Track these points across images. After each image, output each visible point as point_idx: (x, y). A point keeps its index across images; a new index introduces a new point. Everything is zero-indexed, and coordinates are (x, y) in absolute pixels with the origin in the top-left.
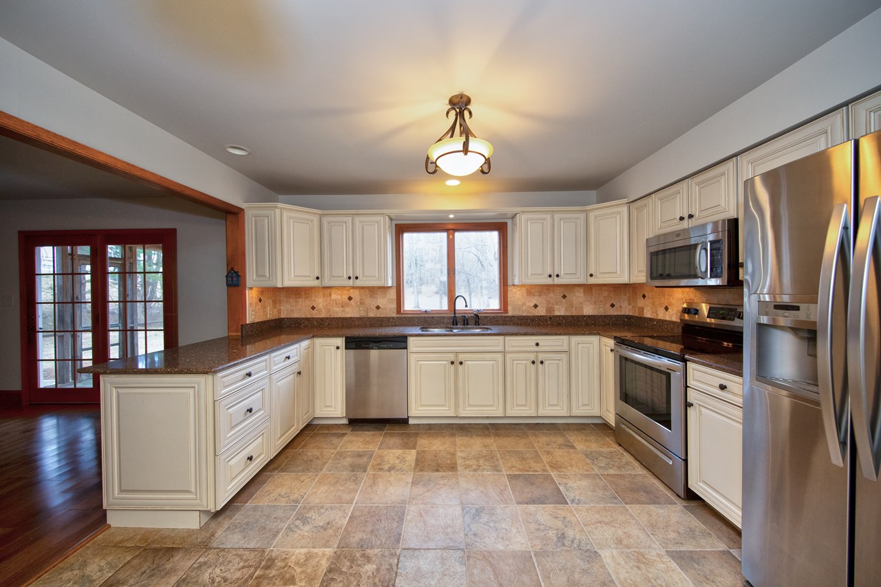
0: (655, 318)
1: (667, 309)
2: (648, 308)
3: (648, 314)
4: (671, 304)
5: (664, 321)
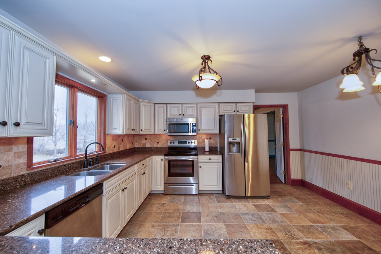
0: (152, 147)
1: (158, 143)
2: (148, 143)
3: (148, 145)
4: (160, 141)
5: (157, 148)
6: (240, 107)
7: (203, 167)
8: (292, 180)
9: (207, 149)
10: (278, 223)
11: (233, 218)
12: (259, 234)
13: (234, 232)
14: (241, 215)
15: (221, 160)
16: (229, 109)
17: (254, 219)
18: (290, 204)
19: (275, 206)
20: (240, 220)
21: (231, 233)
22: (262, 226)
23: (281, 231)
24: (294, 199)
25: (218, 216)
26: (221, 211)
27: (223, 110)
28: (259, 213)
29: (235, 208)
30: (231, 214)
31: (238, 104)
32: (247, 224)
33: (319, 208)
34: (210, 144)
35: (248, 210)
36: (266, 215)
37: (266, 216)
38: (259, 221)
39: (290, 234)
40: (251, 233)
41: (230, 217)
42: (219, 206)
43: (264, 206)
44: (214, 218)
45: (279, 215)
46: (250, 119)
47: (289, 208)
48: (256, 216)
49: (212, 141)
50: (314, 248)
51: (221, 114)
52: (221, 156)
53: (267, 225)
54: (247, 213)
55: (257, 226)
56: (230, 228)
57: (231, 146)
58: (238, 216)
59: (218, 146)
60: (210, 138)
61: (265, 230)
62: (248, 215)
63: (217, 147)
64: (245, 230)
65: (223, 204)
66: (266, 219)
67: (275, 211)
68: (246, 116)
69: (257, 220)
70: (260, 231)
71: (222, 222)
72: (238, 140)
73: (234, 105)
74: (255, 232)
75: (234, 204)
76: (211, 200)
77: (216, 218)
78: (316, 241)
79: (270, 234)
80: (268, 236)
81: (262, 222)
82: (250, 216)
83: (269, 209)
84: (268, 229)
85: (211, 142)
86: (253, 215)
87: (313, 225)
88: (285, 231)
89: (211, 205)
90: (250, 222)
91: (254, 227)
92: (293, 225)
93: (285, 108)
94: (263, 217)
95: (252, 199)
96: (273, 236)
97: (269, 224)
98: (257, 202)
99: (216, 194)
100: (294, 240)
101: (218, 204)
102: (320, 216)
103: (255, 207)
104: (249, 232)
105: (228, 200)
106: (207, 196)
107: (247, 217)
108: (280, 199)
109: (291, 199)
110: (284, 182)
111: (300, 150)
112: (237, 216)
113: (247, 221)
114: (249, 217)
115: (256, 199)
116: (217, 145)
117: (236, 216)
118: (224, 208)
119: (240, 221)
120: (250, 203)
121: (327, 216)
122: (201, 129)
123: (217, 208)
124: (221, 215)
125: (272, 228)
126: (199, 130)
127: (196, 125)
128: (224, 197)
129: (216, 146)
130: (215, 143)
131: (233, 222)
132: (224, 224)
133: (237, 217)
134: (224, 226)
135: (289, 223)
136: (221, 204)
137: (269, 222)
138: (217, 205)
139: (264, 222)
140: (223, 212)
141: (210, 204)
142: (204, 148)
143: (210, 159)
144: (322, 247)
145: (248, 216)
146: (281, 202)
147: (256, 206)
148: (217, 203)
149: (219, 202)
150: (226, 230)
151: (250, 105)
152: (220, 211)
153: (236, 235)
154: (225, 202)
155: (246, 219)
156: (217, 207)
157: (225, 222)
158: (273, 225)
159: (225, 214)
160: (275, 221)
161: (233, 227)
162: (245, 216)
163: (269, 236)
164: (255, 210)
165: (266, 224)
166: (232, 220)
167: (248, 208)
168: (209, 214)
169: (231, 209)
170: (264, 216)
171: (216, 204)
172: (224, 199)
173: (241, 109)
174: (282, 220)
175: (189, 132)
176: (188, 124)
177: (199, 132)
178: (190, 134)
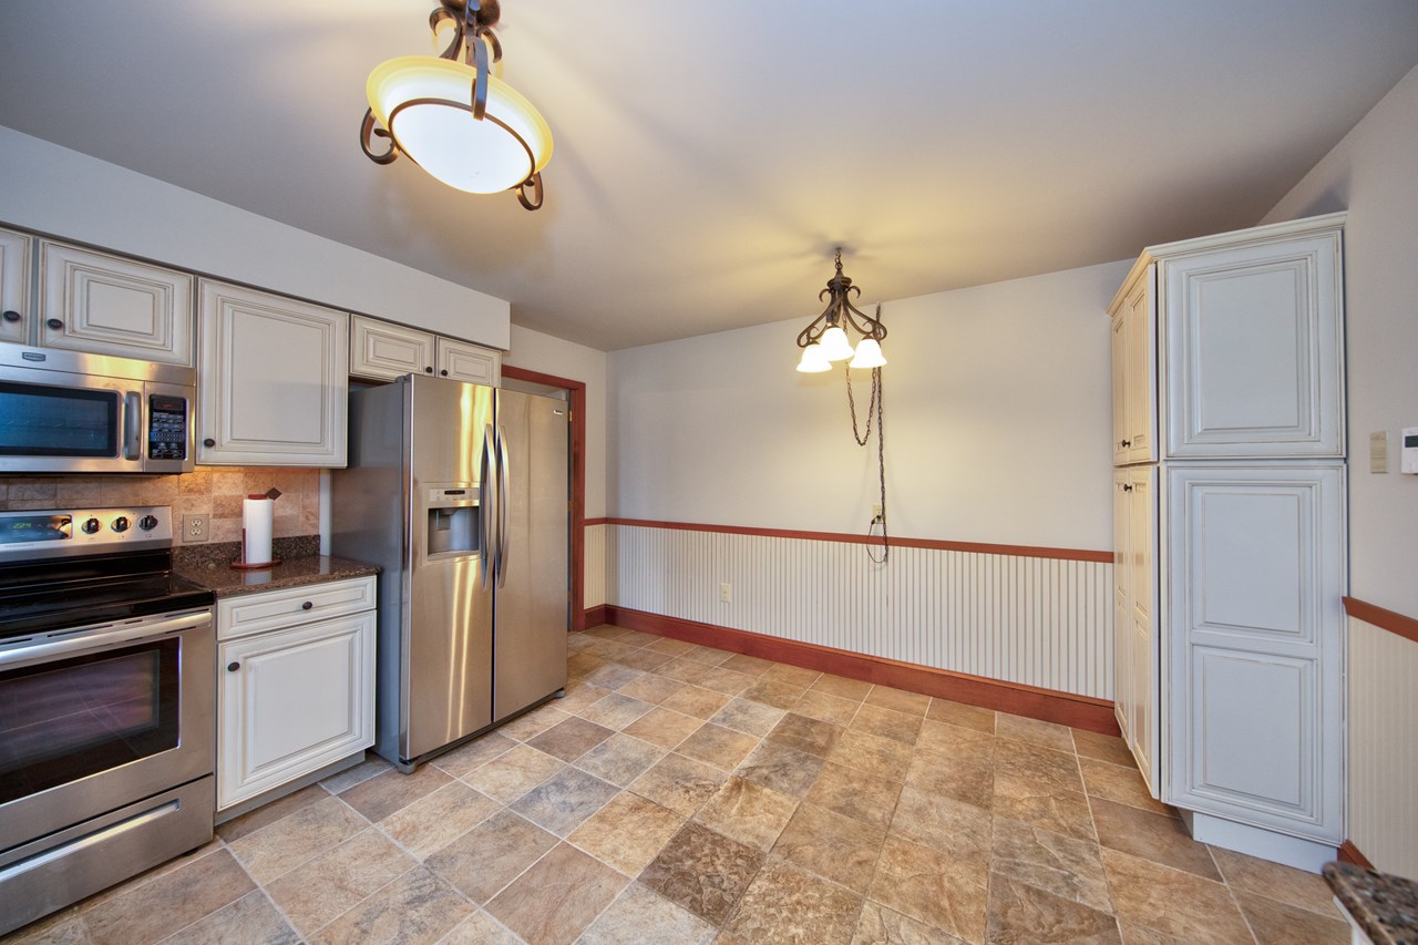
6: (452, 359)
7: (251, 661)
8: (587, 615)
9: (258, 550)
10: (644, 767)
11: (503, 851)
12: (631, 848)
13: (553, 913)
14: (522, 812)
15: (371, 601)
17: (573, 799)
18: (624, 690)
19: (596, 715)
20: (532, 836)
21: (541, 927)
22: (617, 810)
23: (670, 789)
24: (622, 670)
25: (426, 890)
26: (426, 854)
27: (371, 356)
28: (571, 765)
29: (476, 796)
30: (480, 835)
31: (443, 345)
32: (570, 839)
33: (681, 669)
34: (276, 523)
35: (529, 774)
36: (594, 761)
37: (597, 761)
38: (592, 795)
39: (693, 781)
40: (608, 862)
41: (486, 855)
42: (397, 835)
43: (568, 731)
44: (413, 914)
45: (628, 739)
47: (629, 700)
48: (572, 784)
49: (287, 509)
50: (759, 787)
51: (362, 369)
52: (371, 582)
53: (624, 797)
54: (537, 792)
55: (602, 819)
56: (523, 909)
57: (437, 522)
58: (514, 824)
59: (324, 531)
60: (275, 494)
61: (635, 818)
62: (543, 795)
63: (317, 537)
64: (582, 869)
65: (410, 812)
66: (607, 775)
67: (609, 733)
69: (585, 798)
70: (622, 831)
71: (465, 905)
73: (427, 340)
74: (615, 851)
75: (458, 784)
76: (325, 830)
77: (422, 910)
78: (746, 763)
79: (655, 819)
80: (656, 832)
81: (608, 795)
82: (556, 798)
83: (589, 734)
84: (636, 809)
85: (280, 513)
86: (560, 785)
87: (708, 721)
88: (677, 783)
89: (343, 854)
90: (571, 819)
91: (598, 829)
92: (677, 750)
93: (576, 391)
94: (594, 775)
95: (512, 724)
96: (666, 820)
97: (627, 787)
98: (536, 727)
99: (336, 780)
100: (715, 796)
101: (380, 827)
102: (700, 691)
103: (543, 749)
104: (599, 864)
105: (419, 777)
106: (285, 822)
107: (547, 806)
108: (589, 684)
109: (613, 671)
111: (606, 521)
112: (508, 827)
113: (559, 826)
114: (553, 800)
115: (524, 719)
116: (316, 526)
117: (506, 829)
118: (427, 829)
119: (534, 841)
120: (515, 744)
121: (709, 683)
122: (223, 441)
123: (389, 850)
124: (441, 874)
125: (646, 795)
126: (210, 443)
127: (167, 408)
128: (387, 773)
129: (312, 532)
130: (302, 519)
131: (515, 869)
132: (486, 908)
133: (513, 830)
134: (489, 922)
135: (665, 751)
136: (401, 816)
137: (623, 780)
138: (377, 833)
139: (609, 790)
140: (436, 848)
141: (335, 851)
143: (308, 606)
144: (765, 771)
145: (545, 800)
146: (600, 694)
147: (546, 744)
148: (374, 821)
149: (377, 812)
150: (513, 928)
151: (490, 359)
152: (418, 853)
153: (569, 918)
154: (415, 796)
155: (552, 819)
156: (391, 846)
157: (480, 896)
158: (641, 784)
159: (453, 858)
160: (634, 768)
161: (530, 892)
162: (539, 807)
163: (660, 832)
164: (551, 762)
165: (621, 792)
166: (504, 859)
167: (525, 769)
168: (369, 912)
169: (461, 811)
170: (595, 768)
171: (369, 831)
172: (397, 784)
174: (645, 749)
175: (111, 452)
176: (110, 398)
177: (205, 454)
178: (122, 464)
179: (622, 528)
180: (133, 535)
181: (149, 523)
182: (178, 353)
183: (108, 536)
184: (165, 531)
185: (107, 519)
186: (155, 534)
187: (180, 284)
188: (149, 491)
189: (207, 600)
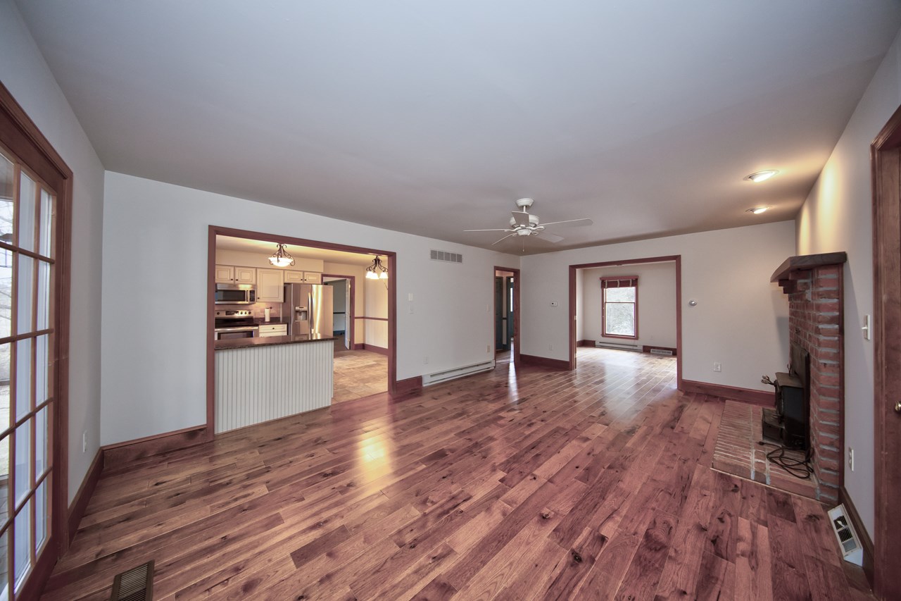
6: (308, 276)
8: (356, 345)
9: (267, 319)
15: (286, 329)
16: (297, 277)
27: (289, 278)
31: (306, 273)
34: (270, 314)
46: (318, 291)
49: (273, 311)
51: (286, 281)
52: (286, 325)
57: (298, 314)
59: (281, 316)
60: (271, 308)
68: (314, 286)
72: (305, 308)
73: (302, 273)
93: (353, 278)
110: (348, 347)
111: (363, 318)
122: (261, 297)
126: (259, 298)
127: (252, 292)
129: (279, 315)
130: (277, 313)
142: (264, 319)
143: (273, 329)
151: (318, 275)
173: (310, 278)
175: (244, 300)
176: (244, 291)
177: (258, 300)
178: (246, 302)
179: (366, 320)
180: (247, 315)
181: (250, 313)
182: (254, 282)
183: (244, 315)
184: (252, 315)
185: (244, 312)
186: (251, 315)
187: (254, 270)
188: (250, 307)
189: (257, 325)
